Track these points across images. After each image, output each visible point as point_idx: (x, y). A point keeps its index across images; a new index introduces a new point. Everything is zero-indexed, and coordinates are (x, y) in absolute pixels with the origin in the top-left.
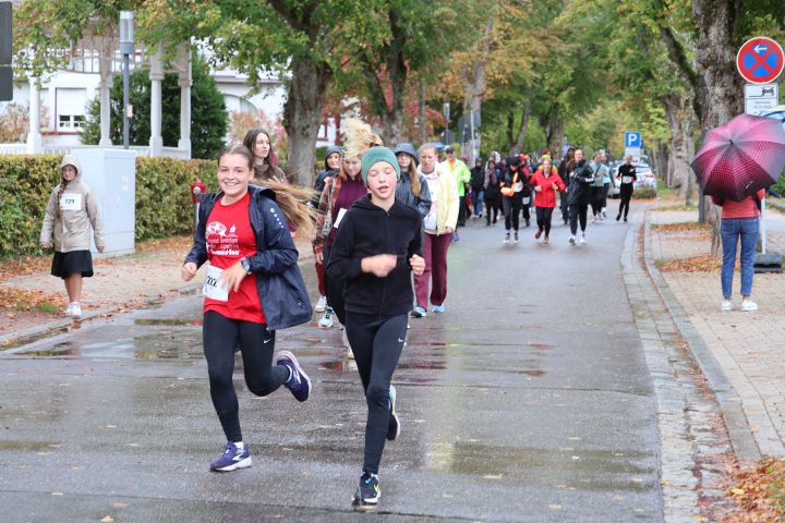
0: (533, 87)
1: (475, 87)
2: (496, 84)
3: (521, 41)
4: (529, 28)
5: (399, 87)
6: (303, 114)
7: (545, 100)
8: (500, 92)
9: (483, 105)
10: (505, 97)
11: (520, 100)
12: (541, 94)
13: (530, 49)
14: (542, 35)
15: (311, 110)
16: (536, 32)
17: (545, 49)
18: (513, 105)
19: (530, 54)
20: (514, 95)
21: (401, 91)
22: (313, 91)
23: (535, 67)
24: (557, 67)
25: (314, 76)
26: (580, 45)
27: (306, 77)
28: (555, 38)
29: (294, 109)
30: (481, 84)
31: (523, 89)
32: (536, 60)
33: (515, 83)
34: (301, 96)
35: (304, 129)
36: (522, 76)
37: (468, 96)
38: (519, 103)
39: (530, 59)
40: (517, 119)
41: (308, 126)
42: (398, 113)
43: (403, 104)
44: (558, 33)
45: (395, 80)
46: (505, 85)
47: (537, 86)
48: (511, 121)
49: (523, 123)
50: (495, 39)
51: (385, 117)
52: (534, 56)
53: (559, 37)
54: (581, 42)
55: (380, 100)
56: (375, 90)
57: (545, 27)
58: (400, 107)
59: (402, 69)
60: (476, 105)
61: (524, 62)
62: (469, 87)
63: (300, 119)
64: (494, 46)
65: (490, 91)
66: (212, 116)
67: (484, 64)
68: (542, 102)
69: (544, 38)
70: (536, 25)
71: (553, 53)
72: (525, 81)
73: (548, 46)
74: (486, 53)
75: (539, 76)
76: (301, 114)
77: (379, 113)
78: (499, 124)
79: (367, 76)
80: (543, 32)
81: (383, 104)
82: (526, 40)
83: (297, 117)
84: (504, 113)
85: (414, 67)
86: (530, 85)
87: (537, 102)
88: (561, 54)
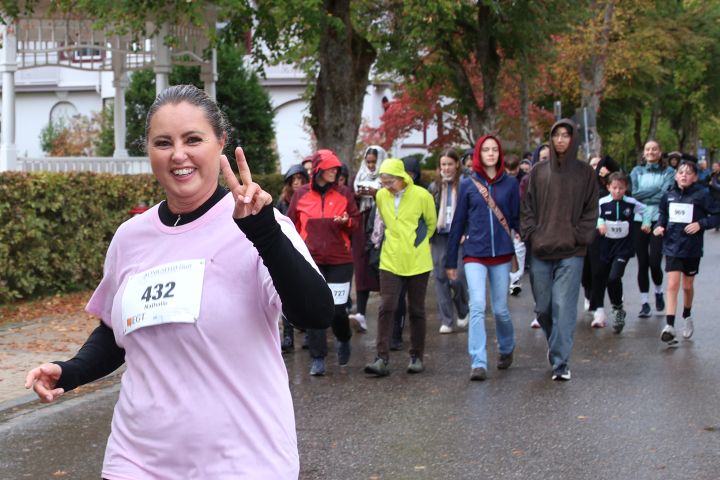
0: (662, 84)
1: (593, 83)
2: (616, 79)
3: (646, 33)
4: (656, 19)
5: (491, 81)
6: (335, 109)
7: (676, 99)
8: (624, 91)
9: (603, 104)
10: (630, 96)
11: (647, 99)
12: (671, 92)
13: (657, 42)
14: (670, 26)
15: (345, 104)
16: (663, 24)
17: (673, 42)
18: (640, 105)
19: (657, 47)
20: (640, 93)
21: (493, 84)
22: (348, 77)
23: (663, 61)
24: (688, 63)
25: (349, 58)
26: (712, 40)
27: (337, 59)
28: (685, 29)
29: (324, 104)
30: (600, 80)
31: (650, 86)
32: (665, 53)
33: (641, 79)
34: (332, 85)
35: (336, 130)
36: (649, 72)
37: (585, 94)
38: (646, 103)
39: (658, 53)
40: (645, 121)
41: (342, 125)
42: (489, 111)
43: (496, 100)
44: (688, 24)
45: (486, 72)
46: (628, 80)
47: (666, 83)
48: (638, 123)
49: (652, 124)
50: (616, 29)
51: (474, 116)
52: (661, 50)
53: (691, 28)
54: (715, 36)
55: (467, 96)
56: (461, 84)
57: (674, 19)
58: (491, 103)
59: (494, 58)
60: (595, 103)
61: (651, 57)
62: (587, 84)
63: (331, 116)
64: (615, 38)
65: (610, 88)
66: (251, 119)
67: (602, 57)
68: (673, 102)
69: (673, 30)
70: (664, 17)
71: (684, 46)
72: (652, 78)
73: (678, 39)
74: (604, 46)
75: (667, 71)
76: (332, 109)
77: (467, 112)
78: (625, 125)
79: (450, 67)
80: (672, 23)
81: (473, 101)
82: (652, 33)
83: (327, 113)
84: (628, 113)
85: (510, 55)
86: (658, 82)
87: (667, 101)
88: (693, 47)
